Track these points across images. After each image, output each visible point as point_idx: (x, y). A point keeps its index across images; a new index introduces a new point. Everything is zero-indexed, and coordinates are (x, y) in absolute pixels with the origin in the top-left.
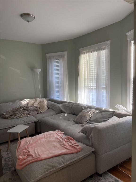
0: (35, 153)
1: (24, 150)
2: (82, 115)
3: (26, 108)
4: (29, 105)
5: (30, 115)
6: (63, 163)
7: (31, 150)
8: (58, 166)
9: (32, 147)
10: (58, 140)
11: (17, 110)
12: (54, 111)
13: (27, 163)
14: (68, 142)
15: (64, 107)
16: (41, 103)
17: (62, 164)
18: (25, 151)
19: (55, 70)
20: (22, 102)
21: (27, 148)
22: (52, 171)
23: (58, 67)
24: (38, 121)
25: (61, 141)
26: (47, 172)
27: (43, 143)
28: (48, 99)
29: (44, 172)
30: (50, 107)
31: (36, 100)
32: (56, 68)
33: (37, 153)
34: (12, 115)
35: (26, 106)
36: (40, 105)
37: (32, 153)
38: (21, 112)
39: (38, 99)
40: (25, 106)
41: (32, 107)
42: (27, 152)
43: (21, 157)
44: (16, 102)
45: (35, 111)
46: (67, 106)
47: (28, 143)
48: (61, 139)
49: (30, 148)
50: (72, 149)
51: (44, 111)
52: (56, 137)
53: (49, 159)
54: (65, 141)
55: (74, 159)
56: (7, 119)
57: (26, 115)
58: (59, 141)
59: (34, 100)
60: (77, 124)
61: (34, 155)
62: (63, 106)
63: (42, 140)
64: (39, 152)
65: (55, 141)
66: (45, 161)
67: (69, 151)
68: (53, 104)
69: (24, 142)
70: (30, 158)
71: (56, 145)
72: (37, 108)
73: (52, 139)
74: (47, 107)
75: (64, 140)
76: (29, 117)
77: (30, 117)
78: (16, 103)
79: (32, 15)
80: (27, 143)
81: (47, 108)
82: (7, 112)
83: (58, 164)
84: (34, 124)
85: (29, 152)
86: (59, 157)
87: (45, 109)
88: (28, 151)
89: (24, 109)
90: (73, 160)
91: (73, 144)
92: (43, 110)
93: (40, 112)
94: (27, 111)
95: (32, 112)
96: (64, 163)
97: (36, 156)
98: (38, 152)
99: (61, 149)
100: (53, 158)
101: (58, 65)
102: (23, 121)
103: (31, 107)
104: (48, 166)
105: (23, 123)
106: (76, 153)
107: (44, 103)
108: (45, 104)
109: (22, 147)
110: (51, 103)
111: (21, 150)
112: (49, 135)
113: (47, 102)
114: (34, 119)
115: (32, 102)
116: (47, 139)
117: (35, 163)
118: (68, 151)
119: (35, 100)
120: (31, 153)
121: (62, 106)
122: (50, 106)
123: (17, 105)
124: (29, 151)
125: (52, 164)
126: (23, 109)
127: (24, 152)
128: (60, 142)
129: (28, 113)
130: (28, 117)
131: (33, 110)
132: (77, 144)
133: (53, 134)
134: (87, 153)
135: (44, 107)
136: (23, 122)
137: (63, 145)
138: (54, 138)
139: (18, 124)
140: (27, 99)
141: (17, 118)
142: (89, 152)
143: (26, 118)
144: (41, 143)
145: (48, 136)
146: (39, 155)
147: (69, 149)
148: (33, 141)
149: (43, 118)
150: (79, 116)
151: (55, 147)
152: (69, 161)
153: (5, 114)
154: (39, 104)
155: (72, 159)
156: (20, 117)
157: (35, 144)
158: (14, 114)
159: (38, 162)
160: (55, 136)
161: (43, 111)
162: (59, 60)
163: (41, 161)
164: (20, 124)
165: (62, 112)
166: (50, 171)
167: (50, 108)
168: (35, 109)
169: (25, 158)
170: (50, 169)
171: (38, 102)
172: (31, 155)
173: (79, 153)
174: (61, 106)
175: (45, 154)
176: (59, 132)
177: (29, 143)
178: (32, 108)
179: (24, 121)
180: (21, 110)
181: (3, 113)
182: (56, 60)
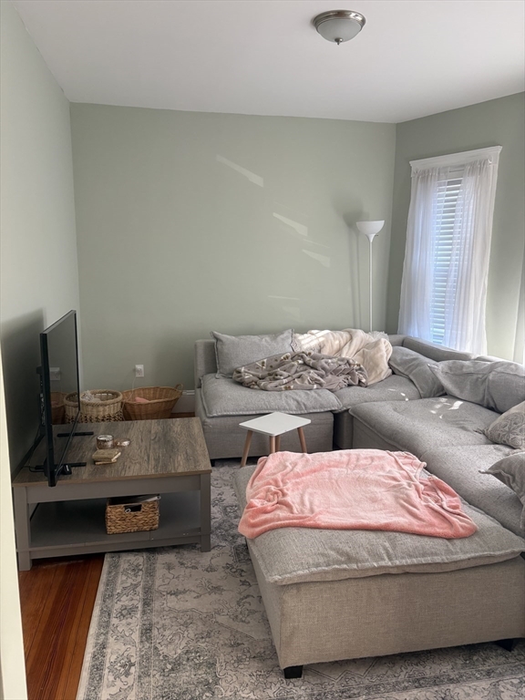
0: (302, 503)
1: (271, 484)
2: (519, 413)
3: (312, 362)
4: (326, 352)
5: (321, 384)
6: (386, 557)
7: (293, 491)
8: (367, 560)
9: (297, 483)
10: (394, 483)
11: (282, 364)
12: (411, 384)
13: (271, 524)
14: (429, 498)
15: (454, 375)
16: (367, 352)
17: (383, 559)
18: (273, 488)
19: (438, 223)
20: (300, 337)
21: (282, 481)
22: (345, 570)
23: (453, 211)
24: (347, 410)
25: (404, 488)
26: (327, 566)
27: (336, 481)
28: (398, 338)
29: (318, 565)
30: (400, 369)
31: (351, 339)
32: (444, 218)
33: (307, 503)
34: (262, 378)
35: (313, 353)
36: (364, 355)
37: (292, 498)
38: (293, 370)
39: (360, 333)
40: (310, 354)
41: (335, 360)
42: (276, 493)
43: (257, 503)
44: (282, 336)
45: (343, 376)
46: (464, 370)
47: (288, 469)
48: (404, 483)
49: (289, 485)
50: (435, 521)
51: (374, 379)
52: (390, 472)
53: (340, 532)
54: (417, 490)
55: (436, 558)
56: (249, 387)
57: (306, 382)
58: (394, 486)
59: (346, 335)
60: (492, 447)
61: (296, 508)
62: (451, 370)
63: (336, 469)
64: (316, 502)
65: (383, 482)
66: (327, 532)
67: (418, 526)
68: (414, 359)
69: (277, 462)
70: (282, 513)
71: (379, 495)
72: (350, 365)
73: (371, 475)
74: (387, 366)
75: (416, 486)
76: (316, 392)
77: (319, 391)
78: (283, 339)
79: (352, 15)
80: (286, 467)
81: (390, 371)
82: (250, 366)
83: (369, 555)
84: (331, 418)
85: (284, 495)
86: (379, 534)
87: (380, 374)
88: (281, 490)
89: (305, 364)
90: (429, 559)
91: (445, 506)
92: (373, 375)
93: (360, 381)
94: (312, 371)
95: (330, 376)
96: (390, 559)
97: (302, 512)
98: (311, 503)
99: (393, 512)
100: (356, 532)
101: (454, 206)
102: (295, 403)
103: (330, 361)
104: (332, 549)
105: (294, 408)
106: (449, 539)
107: (380, 350)
108: (382, 356)
109: (268, 475)
110: (407, 355)
111: (261, 482)
112: (366, 458)
113: (391, 348)
114: (332, 402)
115: (337, 342)
116: (354, 469)
117: (295, 530)
118: (416, 525)
119: (348, 336)
120: (288, 499)
121: (446, 370)
122: (398, 365)
123: (284, 347)
124: (285, 491)
125: (349, 549)
126: (300, 362)
127: (268, 490)
128: (396, 489)
129: (316, 380)
130: (312, 392)
131: (336, 372)
132: (457, 511)
133: (380, 458)
134: (494, 551)
135: (377, 365)
136: (293, 404)
137: (405, 501)
138: (381, 473)
139: (279, 410)
140: (322, 329)
141: (276, 389)
142: (502, 550)
143: (307, 394)
144: (330, 478)
145: (363, 462)
146: (312, 511)
147: (423, 517)
148: (304, 466)
149: (366, 402)
150: (506, 418)
151: (374, 500)
152: (410, 556)
153: (243, 369)
154: (361, 351)
155: (424, 555)
156: (288, 389)
157: (308, 477)
158: (270, 375)
159: (304, 531)
160: (388, 468)
161: (372, 378)
162: (459, 182)
163: (312, 530)
164: (285, 409)
165: (442, 392)
166: (337, 566)
167: (401, 374)
168: (343, 367)
169: (269, 508)
170: (340, 563)
171: (356, 342)
172: (288, 506)
173: (458, 542)
174: (440, 367)
175: (334, 514)
176: (406, 457)
177: (292, 470)
178: (332, 364)
179: (298, 402)
180: (293, 365)
181: (238, 366)
182: (449, 183)
